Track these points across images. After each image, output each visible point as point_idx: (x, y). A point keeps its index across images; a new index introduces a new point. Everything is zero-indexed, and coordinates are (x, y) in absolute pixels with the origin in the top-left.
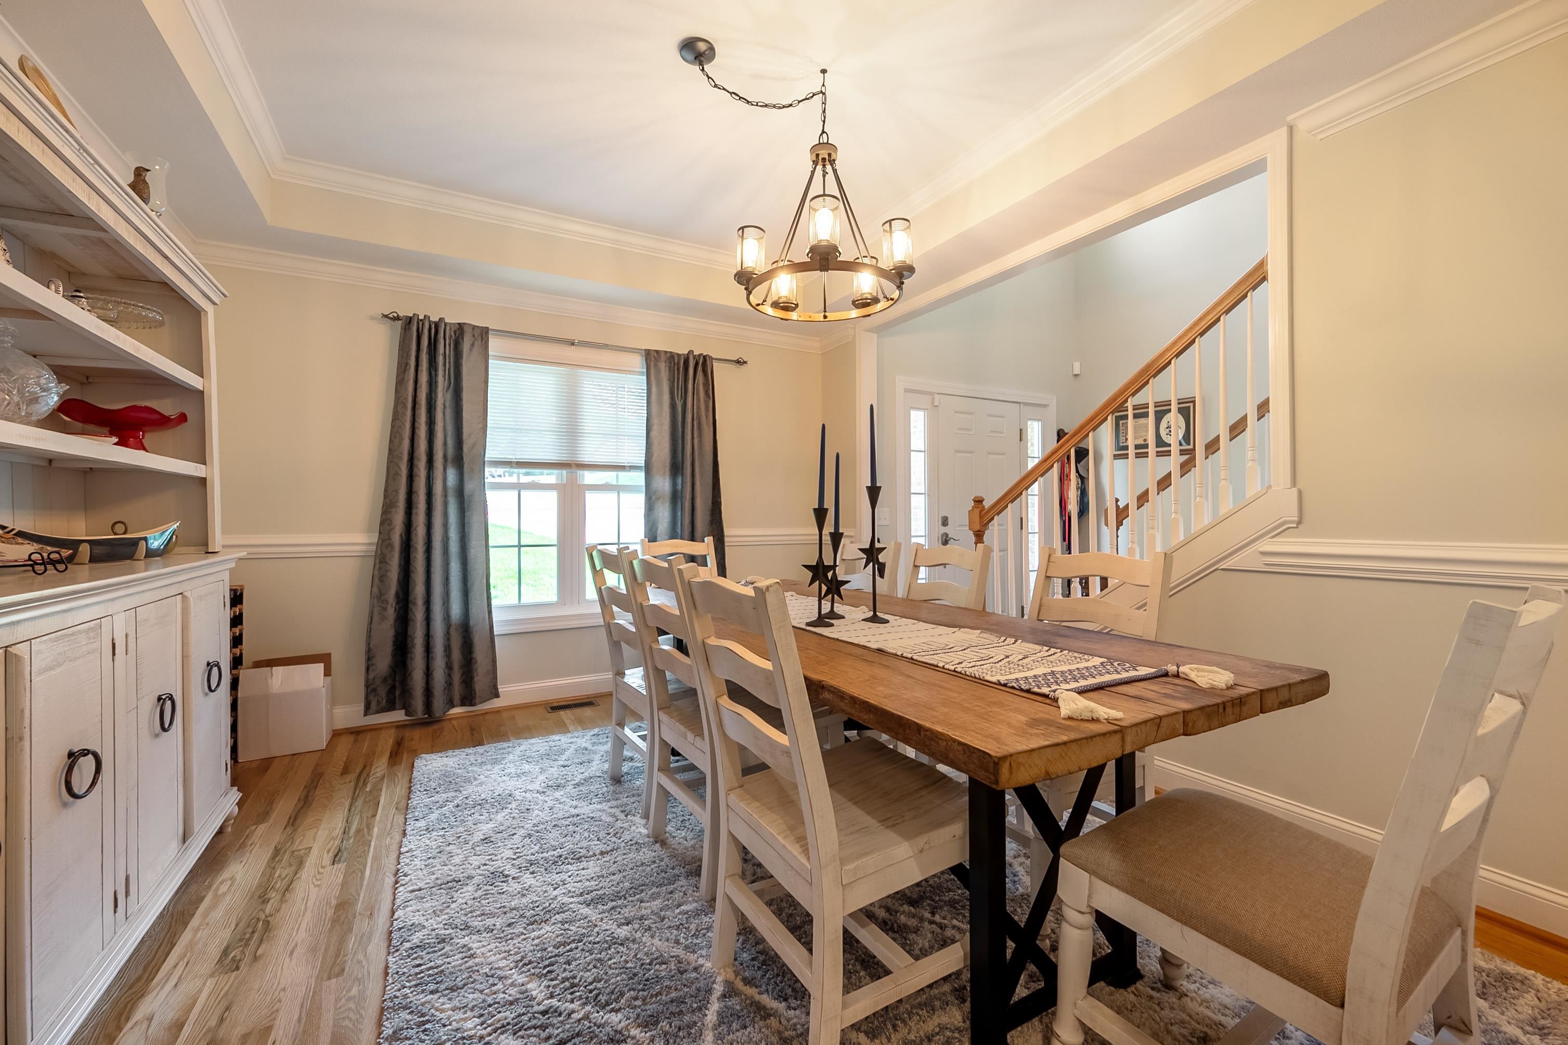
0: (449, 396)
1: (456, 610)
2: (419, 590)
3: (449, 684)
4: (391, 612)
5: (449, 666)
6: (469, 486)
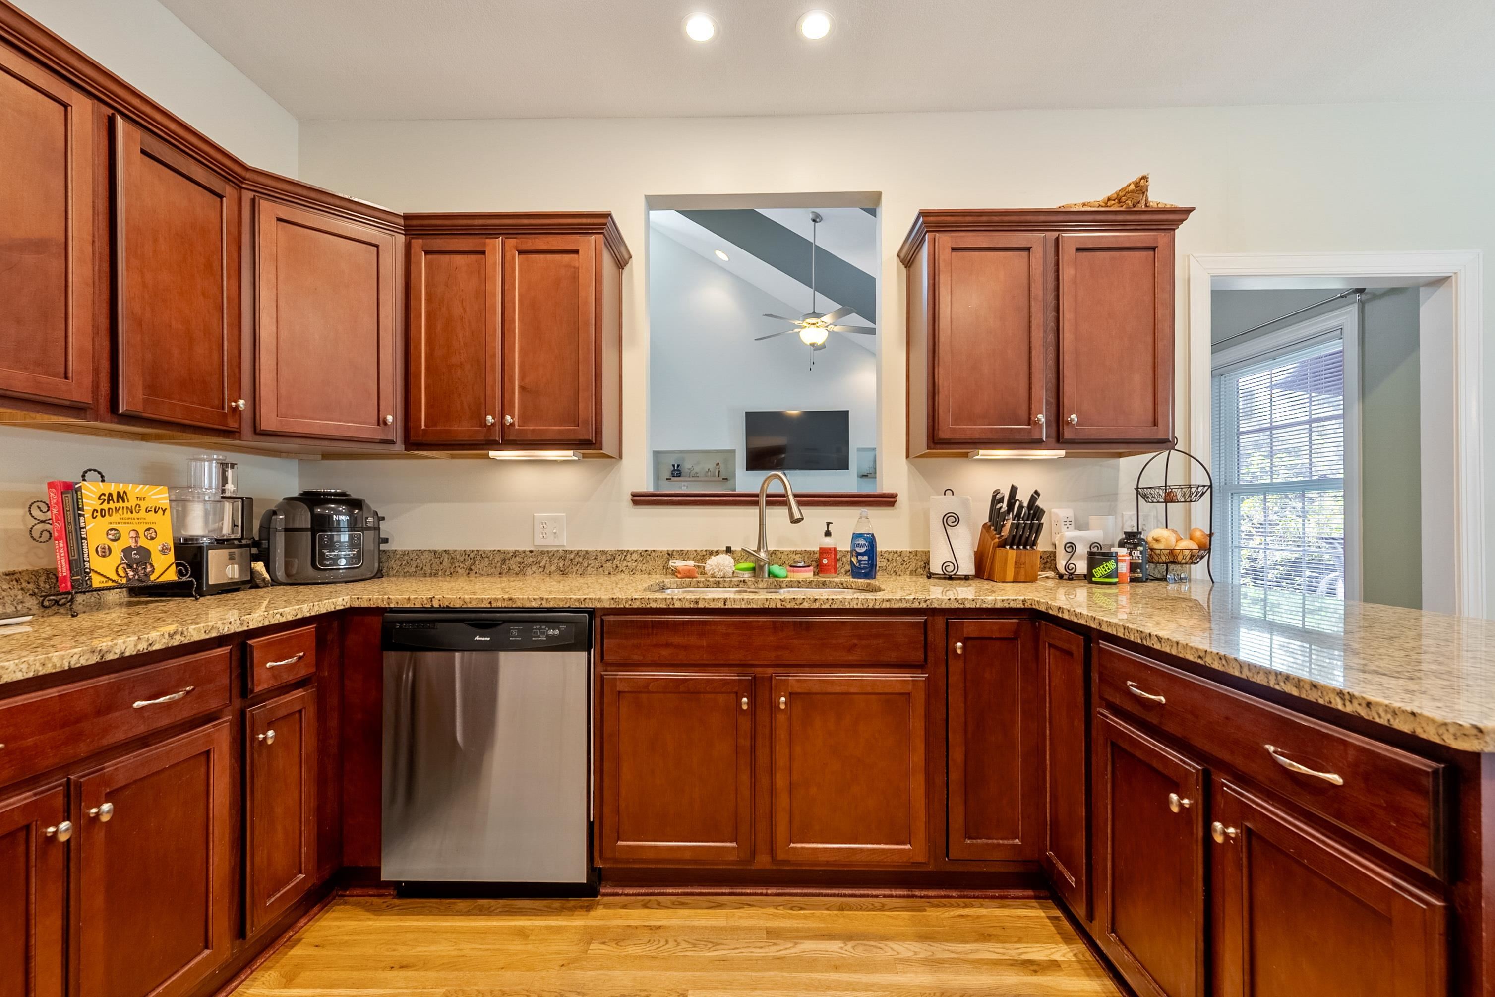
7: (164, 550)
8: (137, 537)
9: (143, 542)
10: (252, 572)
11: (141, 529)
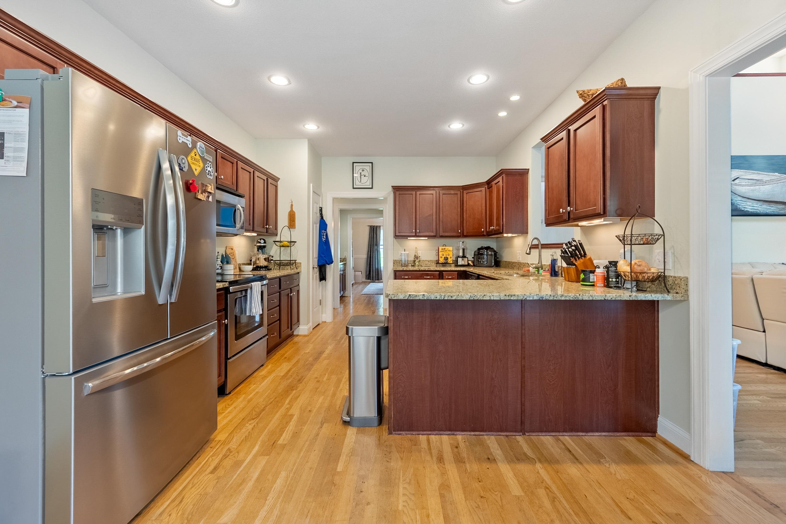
0: (376, 236)
1: (377, 267)
2: (372, 263)
3: (376, 277)
4: (369, 266)
5: (375, 274)
6: (378, 249)
7: (451, 258)
8: (446, 255)
9: (447, 256)
10: (468, 263)
11: (447, 254)
